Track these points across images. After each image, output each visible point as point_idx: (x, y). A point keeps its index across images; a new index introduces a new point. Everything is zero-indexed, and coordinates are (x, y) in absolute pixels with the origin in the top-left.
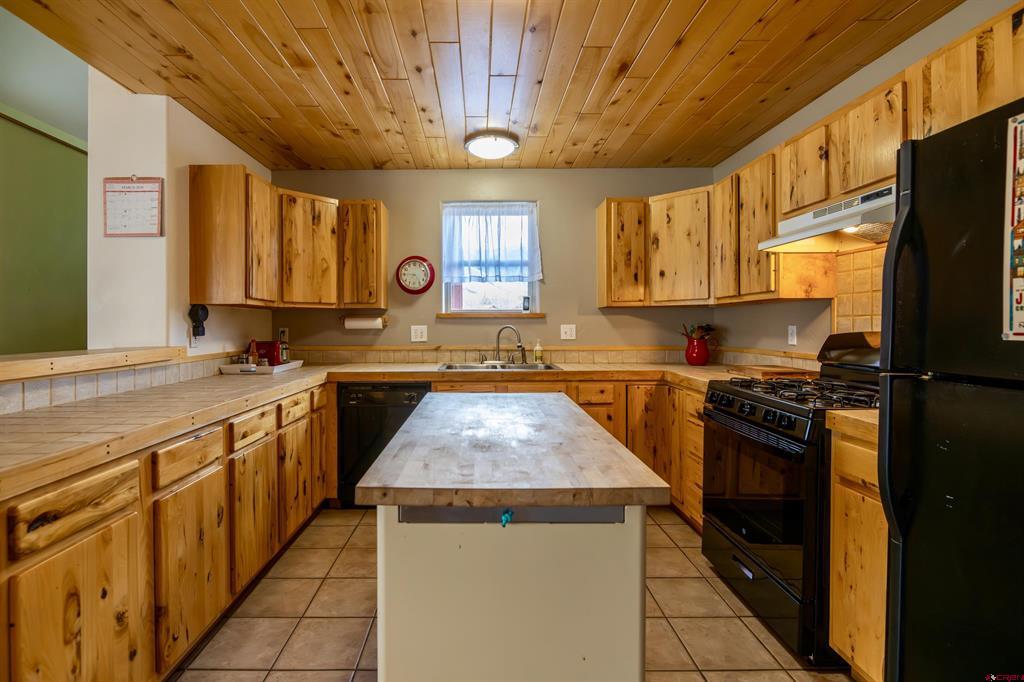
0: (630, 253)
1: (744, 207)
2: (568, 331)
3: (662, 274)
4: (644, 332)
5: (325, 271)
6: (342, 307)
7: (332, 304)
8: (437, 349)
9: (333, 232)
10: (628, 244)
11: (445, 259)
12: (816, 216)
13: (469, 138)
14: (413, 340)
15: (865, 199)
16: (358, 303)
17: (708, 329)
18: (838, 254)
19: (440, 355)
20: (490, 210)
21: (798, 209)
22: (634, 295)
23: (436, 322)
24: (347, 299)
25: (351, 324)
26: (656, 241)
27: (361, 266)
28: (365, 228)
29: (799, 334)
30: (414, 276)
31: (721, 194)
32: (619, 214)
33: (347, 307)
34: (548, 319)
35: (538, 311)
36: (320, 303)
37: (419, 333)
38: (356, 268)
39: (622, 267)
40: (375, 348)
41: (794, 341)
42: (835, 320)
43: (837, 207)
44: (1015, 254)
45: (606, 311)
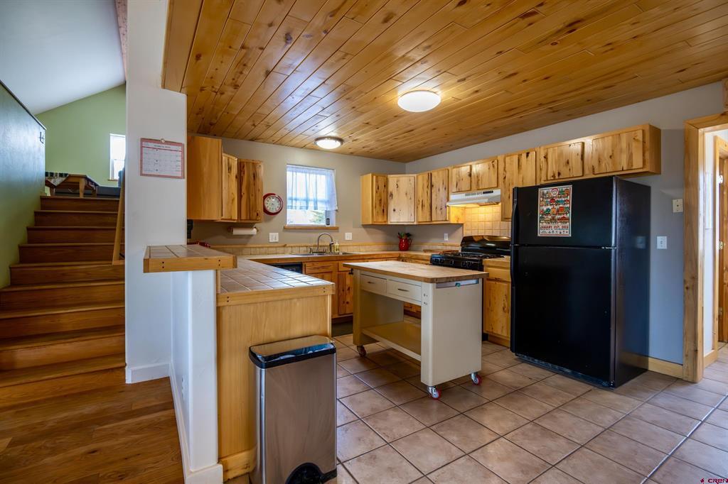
0: (381, 200)
1: (434, 186)
2: (348, 236)
3: (394, 210)
4: (380, 236)
5: (233, 200)
6: (240, 221)
7: (234, 220)
8: (285, 246)
9: (236, 177)
10: (380, 196)
11: (289, 195)
12: (466, 195)
13: (318, 139)
14: (271, 241)
15: (484, 193)
16: (250, 219)
17: (408, 235)
18: (465, 208)
19: (286, 249)
20: (312, 171)
21: (459, 191)
22: (380, 220)
23: (283, 231)
24: (243, 217)
25: (236, 232)
26: (391, 195)
27: (252, 198)
28: (254, 177)
29: (449, 236)
30: (272, 205)
31: (422, 179)
32: (377, 182)
33: (243, 221)
34: (340, 230)
35: (335, 226)
36: (231, 219)
37: (274, 237)
38: (249, 199)
39: (378, 206)
40: (249, 246)
41: (447, 240)
42: (465, 231)
43: (475, 194)
44: (540, 218)
45: (365, 226)
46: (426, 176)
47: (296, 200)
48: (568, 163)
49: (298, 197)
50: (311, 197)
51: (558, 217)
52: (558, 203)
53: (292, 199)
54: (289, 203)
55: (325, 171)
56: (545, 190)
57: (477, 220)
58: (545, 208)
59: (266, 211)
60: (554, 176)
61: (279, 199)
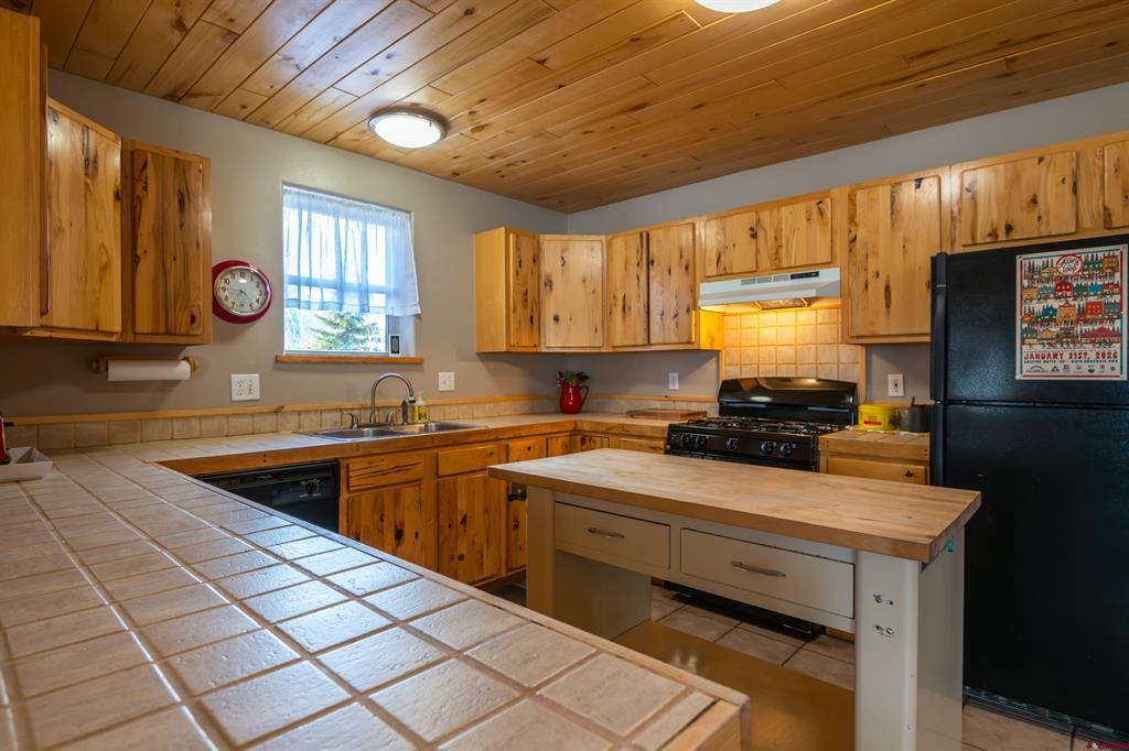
0: (526, 293)
1: (656, 263)
2: (446, 381)
3: (556, 319)
4: (516, 380)
5: (105, 268)
6: (130, 339)
7: (112, 334)
8: (278, 411)
9: (117, 196)
10: (525, 283)
11: (290, 270)
12: (744, 283)
13: (377, 113)
14: (235, 398)
15: (793, 277)
16: (168, 333)
17: (582, 377)
18: (724, 314)
19: (281, 419)
20: (353, 210)
21: (725, 274)
22: (524, 343)
23: (275, 369)
24: (144, 323)
25: (119, 372)
26: (549, 283)
27: (174, 269)
28: (181, 202)
29: (681, 379)
30: (240, 292)
31: (627, 246)
32: (518, 248)
33: (140, 339)
34: (425, 365)
35: (412, 354)
36: (97, 331)
37: (246, 386)
38: (162, 269)
39: (520, 308)
40: (163, 413)
41: (676, 387)
42: (723, 368)
43: (769, 280)
44: (1023, 331)
45: (487, 357)
46: (635, 240)
47: (310, 283)
48: (1034, 201)
49: (316, 276)
50: (352, 278)
51: (1081, 328)
52: (1080, 291)
53: (297, 281)
54: (290, 291)
55: (388, 215)
56: (1038, 260)
57: (755, 343)
58: (1038, 307)
59: (219, 310)
60: (994, 234)
61: (261, 279)
